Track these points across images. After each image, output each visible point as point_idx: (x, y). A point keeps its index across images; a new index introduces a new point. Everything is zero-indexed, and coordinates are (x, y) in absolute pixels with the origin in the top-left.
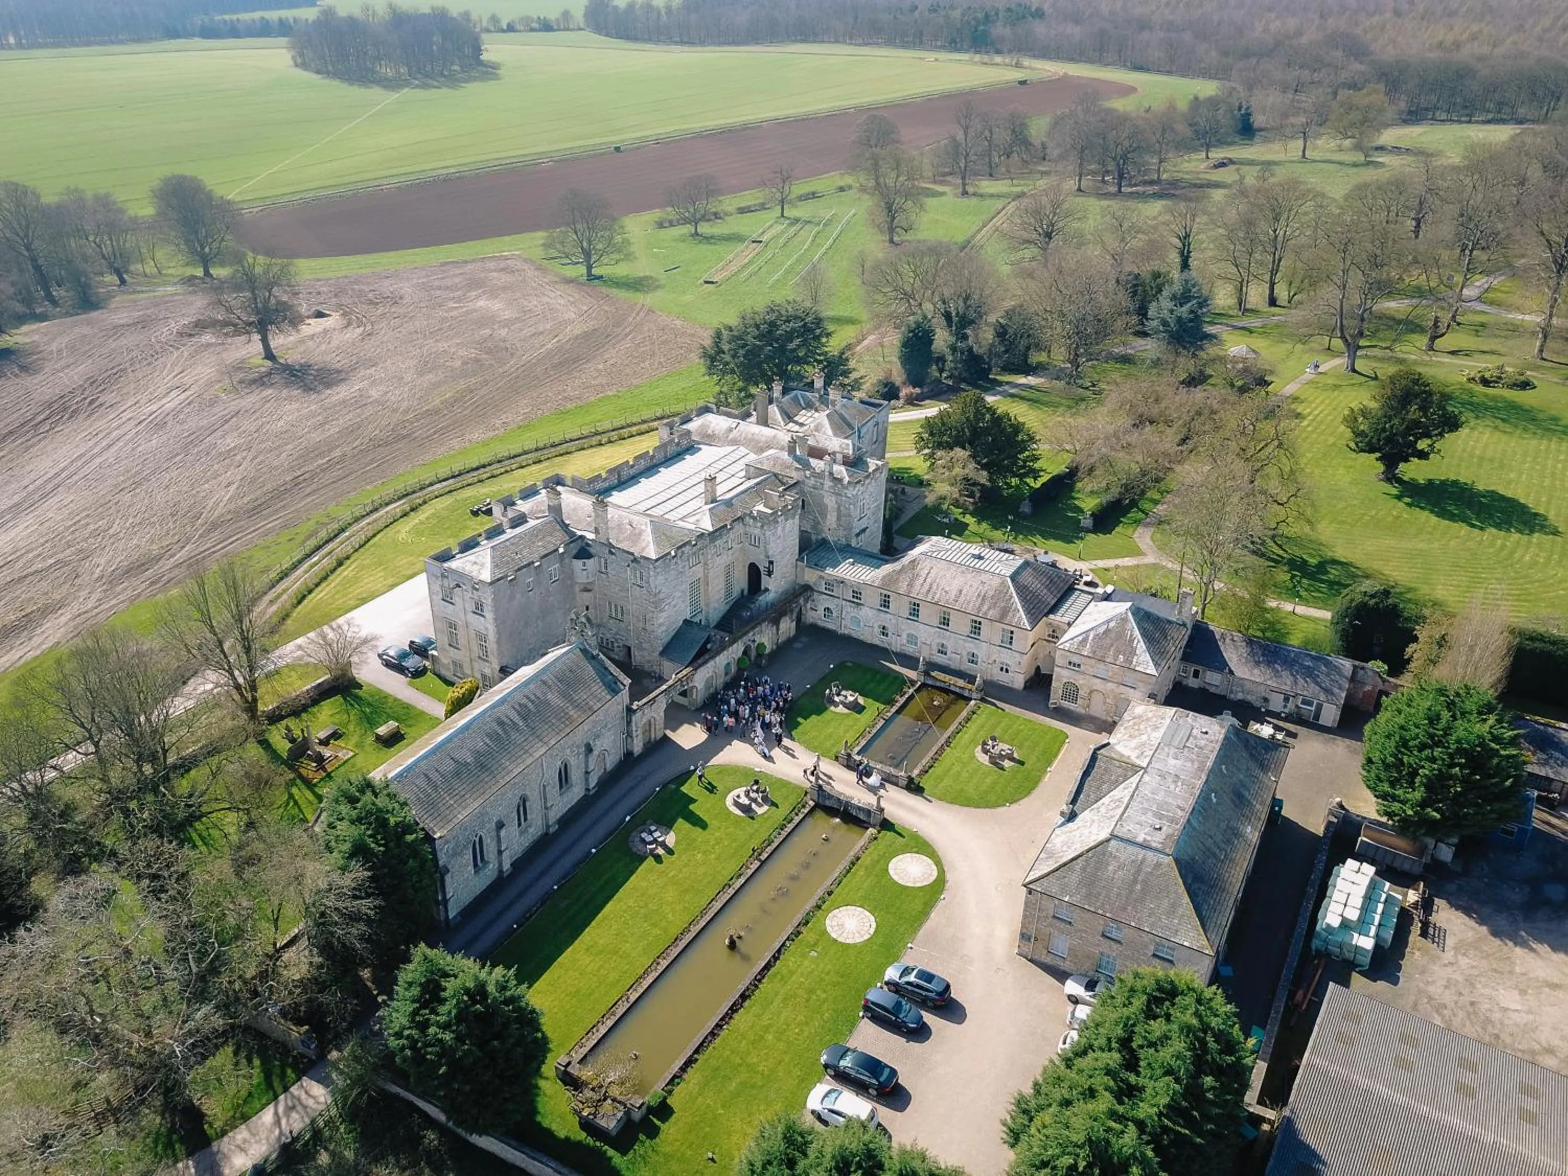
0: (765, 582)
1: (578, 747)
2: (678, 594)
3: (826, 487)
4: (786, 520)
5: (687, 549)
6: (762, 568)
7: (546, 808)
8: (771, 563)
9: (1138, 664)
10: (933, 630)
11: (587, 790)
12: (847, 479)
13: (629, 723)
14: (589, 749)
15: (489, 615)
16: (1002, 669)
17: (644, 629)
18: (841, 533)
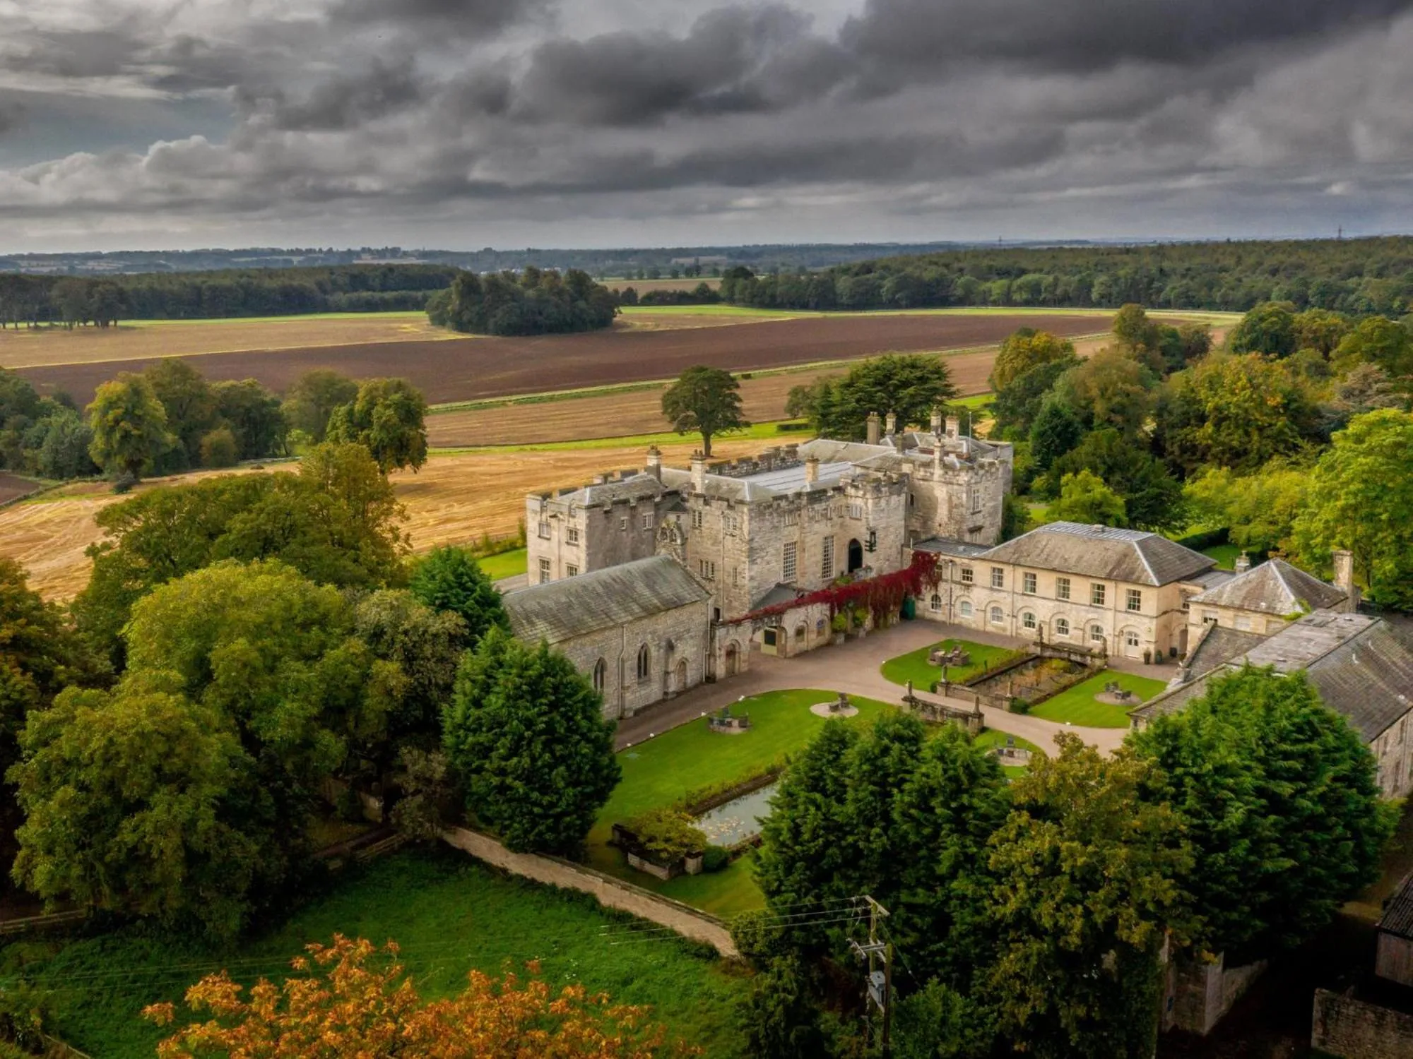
0: (868, 559)
1: (660, 639)
2: (772, 550)
3: (936, 477)
4: (891, 494)
5: (783, 503)
6: (863, 544)
7: (623, 688)
8: (873, 534)
9: (1282, 609)
10: (1051, 604)
11: (666, 693)
12: (958, 465)
13: (712, 639)
14: (671, 647)
15: (582, 542)
16: (1130, 642)
17: (735, 586)
18: (952, 528)
